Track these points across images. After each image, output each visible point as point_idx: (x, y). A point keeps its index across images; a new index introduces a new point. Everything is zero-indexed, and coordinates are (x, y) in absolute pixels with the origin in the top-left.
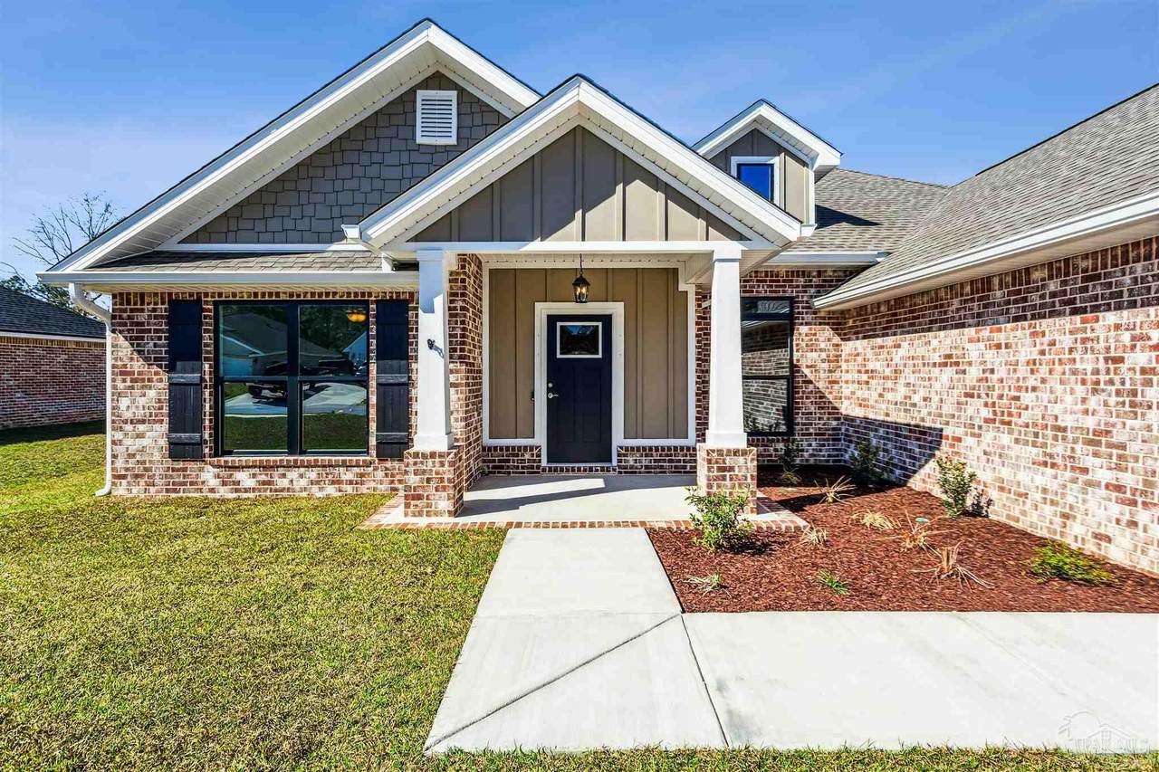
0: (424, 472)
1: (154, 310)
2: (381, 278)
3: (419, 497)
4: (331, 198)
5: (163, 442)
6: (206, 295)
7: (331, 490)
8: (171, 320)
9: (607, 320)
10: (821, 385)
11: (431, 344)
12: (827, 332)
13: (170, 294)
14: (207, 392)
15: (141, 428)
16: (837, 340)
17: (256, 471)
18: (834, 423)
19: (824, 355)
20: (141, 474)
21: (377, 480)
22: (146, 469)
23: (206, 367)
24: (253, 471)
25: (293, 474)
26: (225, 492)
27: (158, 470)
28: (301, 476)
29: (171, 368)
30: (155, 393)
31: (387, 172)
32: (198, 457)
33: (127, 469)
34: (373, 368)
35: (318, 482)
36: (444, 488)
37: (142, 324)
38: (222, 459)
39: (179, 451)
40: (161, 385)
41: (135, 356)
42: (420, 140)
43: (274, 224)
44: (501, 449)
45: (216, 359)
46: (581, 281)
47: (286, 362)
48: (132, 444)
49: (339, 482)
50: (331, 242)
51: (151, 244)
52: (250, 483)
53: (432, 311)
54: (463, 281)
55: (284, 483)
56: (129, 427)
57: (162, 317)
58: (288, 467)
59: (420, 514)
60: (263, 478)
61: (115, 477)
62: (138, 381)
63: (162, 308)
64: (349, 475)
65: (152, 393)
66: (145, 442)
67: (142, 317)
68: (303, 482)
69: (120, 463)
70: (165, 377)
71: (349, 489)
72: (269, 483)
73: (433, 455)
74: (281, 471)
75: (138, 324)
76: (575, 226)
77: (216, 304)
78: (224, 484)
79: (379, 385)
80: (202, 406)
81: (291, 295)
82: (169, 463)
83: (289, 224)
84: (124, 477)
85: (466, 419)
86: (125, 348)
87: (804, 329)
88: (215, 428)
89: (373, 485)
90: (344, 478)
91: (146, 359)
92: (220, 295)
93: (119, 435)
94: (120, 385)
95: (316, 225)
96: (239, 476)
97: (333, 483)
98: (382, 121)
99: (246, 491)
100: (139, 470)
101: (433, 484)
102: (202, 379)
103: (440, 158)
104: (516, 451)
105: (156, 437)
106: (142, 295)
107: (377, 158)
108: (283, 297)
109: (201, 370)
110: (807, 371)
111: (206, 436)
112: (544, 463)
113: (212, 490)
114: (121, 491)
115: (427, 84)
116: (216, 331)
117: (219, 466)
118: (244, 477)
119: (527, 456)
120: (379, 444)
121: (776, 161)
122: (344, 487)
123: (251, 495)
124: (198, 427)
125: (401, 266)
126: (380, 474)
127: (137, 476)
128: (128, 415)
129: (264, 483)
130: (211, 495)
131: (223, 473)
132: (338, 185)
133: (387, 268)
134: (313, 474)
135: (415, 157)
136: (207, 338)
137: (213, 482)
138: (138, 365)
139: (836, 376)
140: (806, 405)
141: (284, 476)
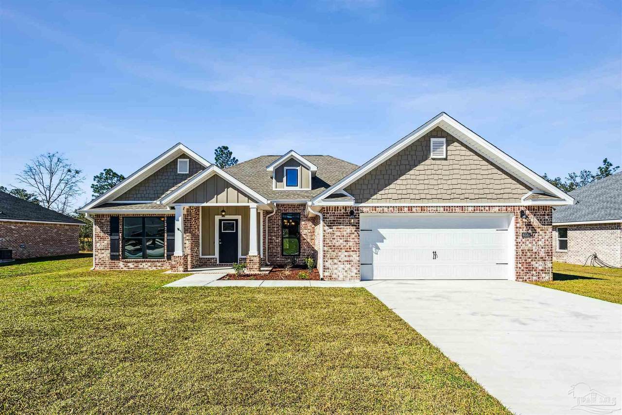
0: (176, 261)
1: (106, 219)
2: (167, 211)
3: (175, 267)
4: (154, 189)
5: (109, 255)
6: (120, 215)
7: (154, 268)
8: (111, 222)
9: (237, 221)
10: (308, 240)
11: (178, 229)
12: (310, 224)
13: (111, 215)
14: (121, 241)
15: (103, 251)
16: (313, 226)
17: (134, 263)
18: (313, 252)
19: (309, 231)
20: (103, 264)
21: (167, 265)
22: (104, 263)
23: (120, 234)
24: (133, 263)
25: (144, 264)
26: (125, 269)
27: (107, 263)
28: (146, 264)
29: (111, 235)
30: (107, 241)
31: (170, 181)
32: (119, 259)
33: (99, 263)
34: (166, 235)
35: (151, 266)
36: (181, 265)
37: (103, 223)
38: (125, 260)
39: (113, 258)
40: (108, 240)
41: (101, 232)
42: (178, 172)
43: (139, 196)
44: (205, 259)
45: (123, 233)
46: (223, 211)
47: (142, 231)
48: (100, 256)
49: (156, 266)
50: (154, 200)
51: (106, 202)
52: (132, 266)
53: (178, 221)
54: (190, 211)
55: (141, 266)
56: (99, 251)
57: (109, 221)
58: (143, 262)
59: (175, 271)
60: (136, 265)
61: (96, 265)
62: (102, 238)
63: (109, 219)
64: (159, 264)
65: (106, 242)
66: (104, 255)
67: (103, 221)
68: (147, 266)
69: (97, 261)
70: (109, 238)
71: (159, 268)
72: (138, 266)
73: (178, 257)
74: (141, 263)
75: (101, 223)
76: (214, 199)
77: (123, 217)
78: (125, 266)
79: (167, 240)
80: (119, 246)
81: (143, 215)
82: (110, 261)
83: (143, 195)
84: (98, 265)
85: (191, 249)
86: (99, 230)
87: (303, 223)
88: (122, 251)
89: (165, 267)
90: (158, 265)
91: (104, 233)
92: (124, 215)
93: (97, 253)
94: (97, 239)
95: (150, 196)
96: (129, 264)
97: (155, 266)
98: (169, 167)
99: (131, 268)
100: (102, 263)
101: (178, 264)
102: (119, 238)
103: (184, 177)
104: (209, 259)
105: (107, 254)
106: (103, 215)
107: (167, 177)
108: (141, 216)
109: (119, 236)
110: (304, 236)
111: (120, 254)
112: (218, 263)
113: (122, 268)
114: (97, 268)
115: (181, 157)
116: (123, 225)
117: (124, 262)
118: (130, 265)
119: (212, 261)
120: (167, 256)
121: (299, 168)
122: (158, 267)
123: (132, 269)
124: (119, 252)
125: (173, 208)
126: (168, 264)
127: (101, 264)
128: (99, 248)
129: (136, 266)
130: (122, 270)
131: (125, 263)
132: (156, 185)
133: (168, 209)
134: (149, 264)
135: (178, 177)
136: (120, 227)
137: (122, 266)
138: (102, 234)
139: (313, 237)
140: (304, 246)
141: (141, 264)
